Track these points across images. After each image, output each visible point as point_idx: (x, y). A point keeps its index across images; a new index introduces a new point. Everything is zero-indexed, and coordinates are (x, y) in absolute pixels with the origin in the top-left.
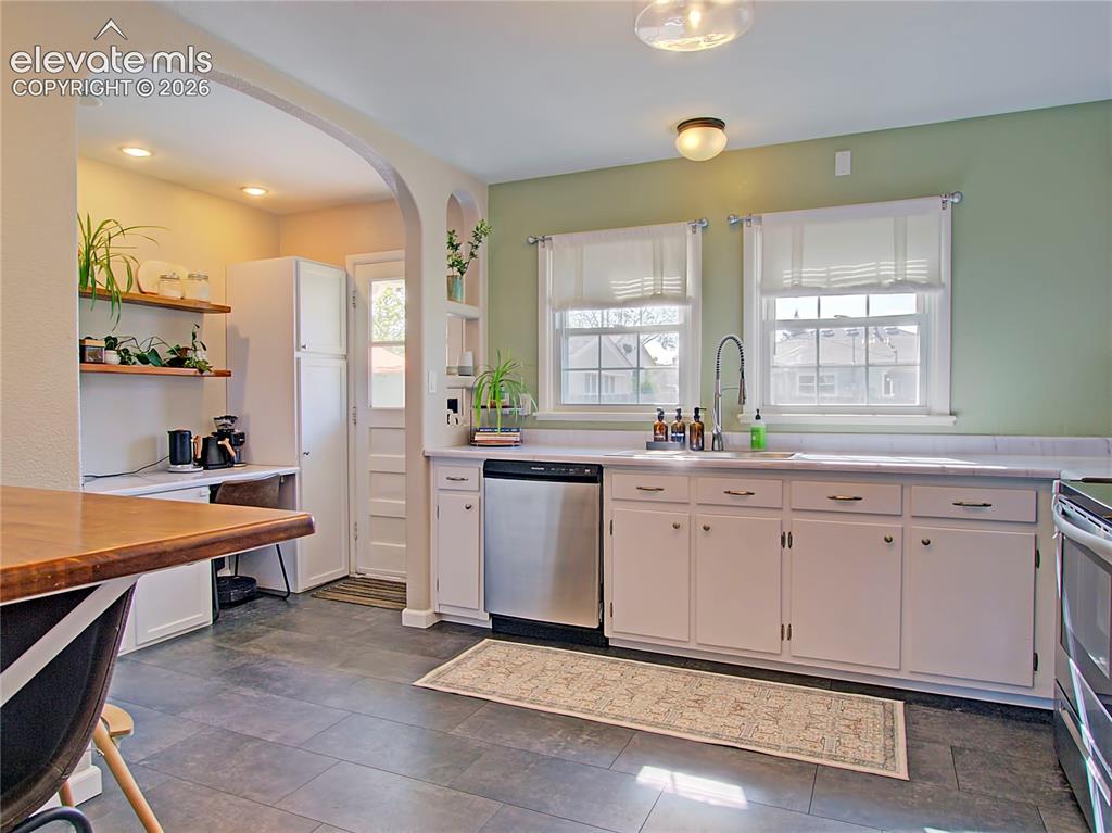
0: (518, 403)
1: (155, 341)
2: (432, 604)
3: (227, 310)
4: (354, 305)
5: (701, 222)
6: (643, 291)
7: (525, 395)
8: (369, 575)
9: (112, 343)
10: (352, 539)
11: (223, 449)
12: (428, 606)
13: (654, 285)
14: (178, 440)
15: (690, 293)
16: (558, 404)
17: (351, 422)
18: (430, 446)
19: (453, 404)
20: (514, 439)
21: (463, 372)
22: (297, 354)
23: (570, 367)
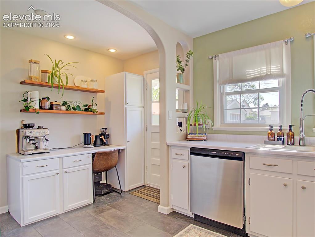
0: (205, 123)
1: (78, 102)
2: (170, 205)
3: (103, 92)
4: (146, 88)
5: (290, 39)
6: (261, 74)
7: (208, 120)
8: (151, 186)
9: (65, 103)
10: (146, 172)
11: (101, 139)
12: (168, 205)
13: (266, 70)
14: (87, 136)
15: (285, 72)
16: (222, 123)
17: (145, 130)
18: (169, 141)
19: (180, 124)
20: (204, 138)
21: (183, 111)
22: (125, 106)
23: (227, 108)
